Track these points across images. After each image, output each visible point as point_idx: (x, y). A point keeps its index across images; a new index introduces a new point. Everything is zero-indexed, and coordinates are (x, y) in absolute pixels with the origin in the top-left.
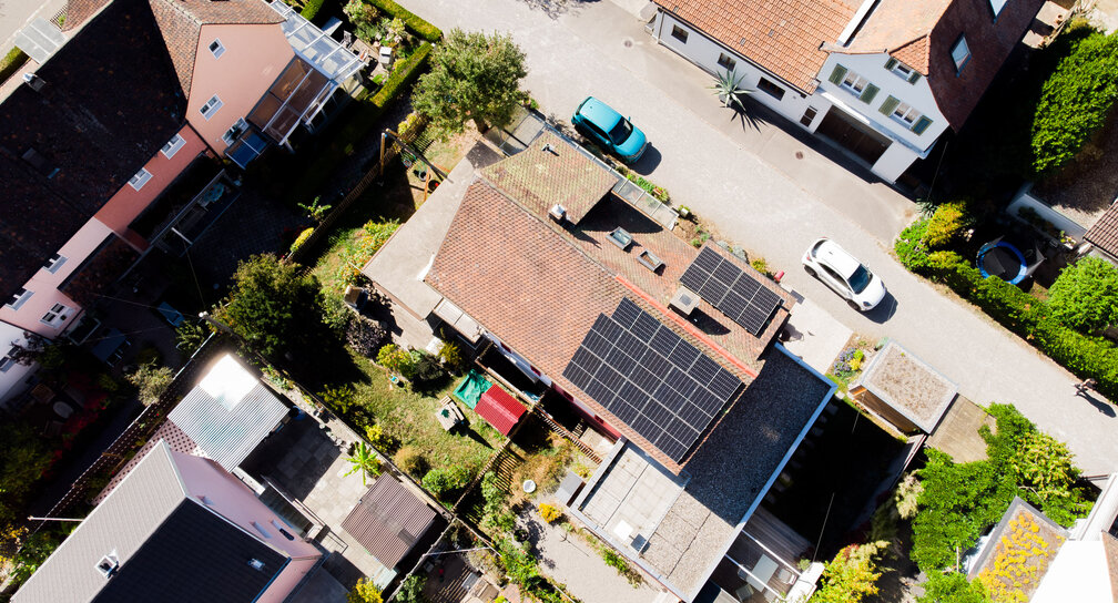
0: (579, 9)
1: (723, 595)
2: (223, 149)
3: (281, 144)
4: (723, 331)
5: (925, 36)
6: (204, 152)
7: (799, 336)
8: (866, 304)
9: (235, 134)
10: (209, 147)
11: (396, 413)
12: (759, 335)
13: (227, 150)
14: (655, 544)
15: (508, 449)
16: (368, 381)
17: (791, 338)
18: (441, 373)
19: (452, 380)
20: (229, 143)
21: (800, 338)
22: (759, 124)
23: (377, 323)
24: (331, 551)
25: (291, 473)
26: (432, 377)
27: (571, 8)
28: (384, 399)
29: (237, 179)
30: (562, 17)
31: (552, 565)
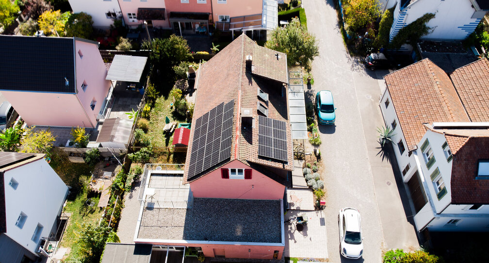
0: (364, 75)
1: (148, 258)
2: (217, 21)
3: (230, 30)
4: (249, 140)
5: (467, 137)
6: (210, 14)
7: (305, 235)
8: (345, 250)
9: (224, 20)
10: (212, 14)
11: (160, 113)
12: (260, 157)
13: (217, 22)
14: (154, 212)
15: (170, 154)
16: (166, 98)
17: (301, 232)
18: (183, 114)
19: (185, 121)
20: (220, 20)
21: (304, 235)
22: (385, 159)
23: (188, 86)
24: (98, 130)
25: (120, 103)
26: (180, 112)
27: (361, 73)
28: (163, 107)
29: (212, 33)
30: (355, 72)
31: (130, 197)
